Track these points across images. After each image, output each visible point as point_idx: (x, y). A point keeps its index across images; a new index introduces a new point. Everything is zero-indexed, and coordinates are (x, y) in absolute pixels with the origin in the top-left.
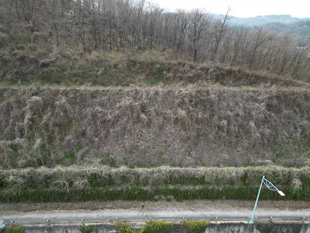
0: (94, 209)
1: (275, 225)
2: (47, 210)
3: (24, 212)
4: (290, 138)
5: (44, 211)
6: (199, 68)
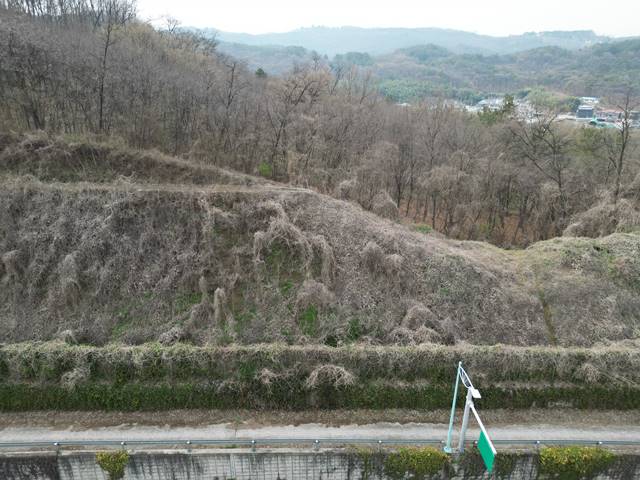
6: (23, 145)
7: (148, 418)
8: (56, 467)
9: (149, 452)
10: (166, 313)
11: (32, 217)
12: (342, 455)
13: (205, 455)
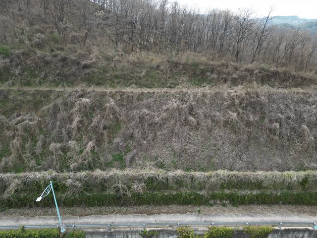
0: (150, 214)
2: (102, 215)
3: (80, 216)
5: (100, 215)
6: (243, 70)
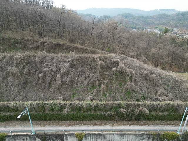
1: (47, 135)
4: (82, 84)
7: (85, 123)
8: (63, 137)
9: (91, 133)
10: (86, 92)
11: (46, 64)
12: (147, 134)
13: (107, 134)
